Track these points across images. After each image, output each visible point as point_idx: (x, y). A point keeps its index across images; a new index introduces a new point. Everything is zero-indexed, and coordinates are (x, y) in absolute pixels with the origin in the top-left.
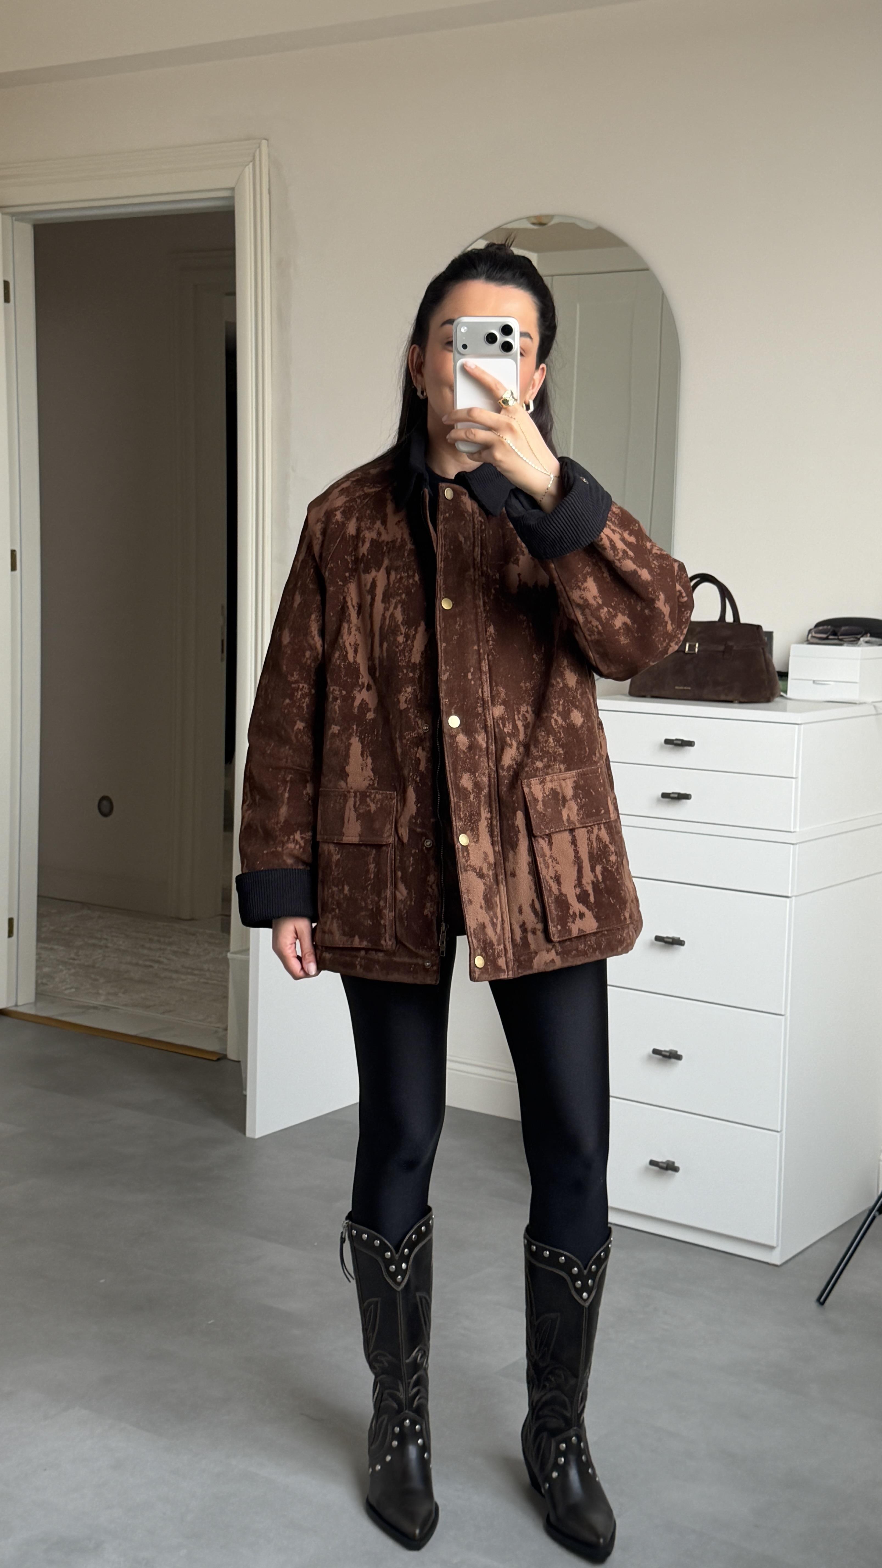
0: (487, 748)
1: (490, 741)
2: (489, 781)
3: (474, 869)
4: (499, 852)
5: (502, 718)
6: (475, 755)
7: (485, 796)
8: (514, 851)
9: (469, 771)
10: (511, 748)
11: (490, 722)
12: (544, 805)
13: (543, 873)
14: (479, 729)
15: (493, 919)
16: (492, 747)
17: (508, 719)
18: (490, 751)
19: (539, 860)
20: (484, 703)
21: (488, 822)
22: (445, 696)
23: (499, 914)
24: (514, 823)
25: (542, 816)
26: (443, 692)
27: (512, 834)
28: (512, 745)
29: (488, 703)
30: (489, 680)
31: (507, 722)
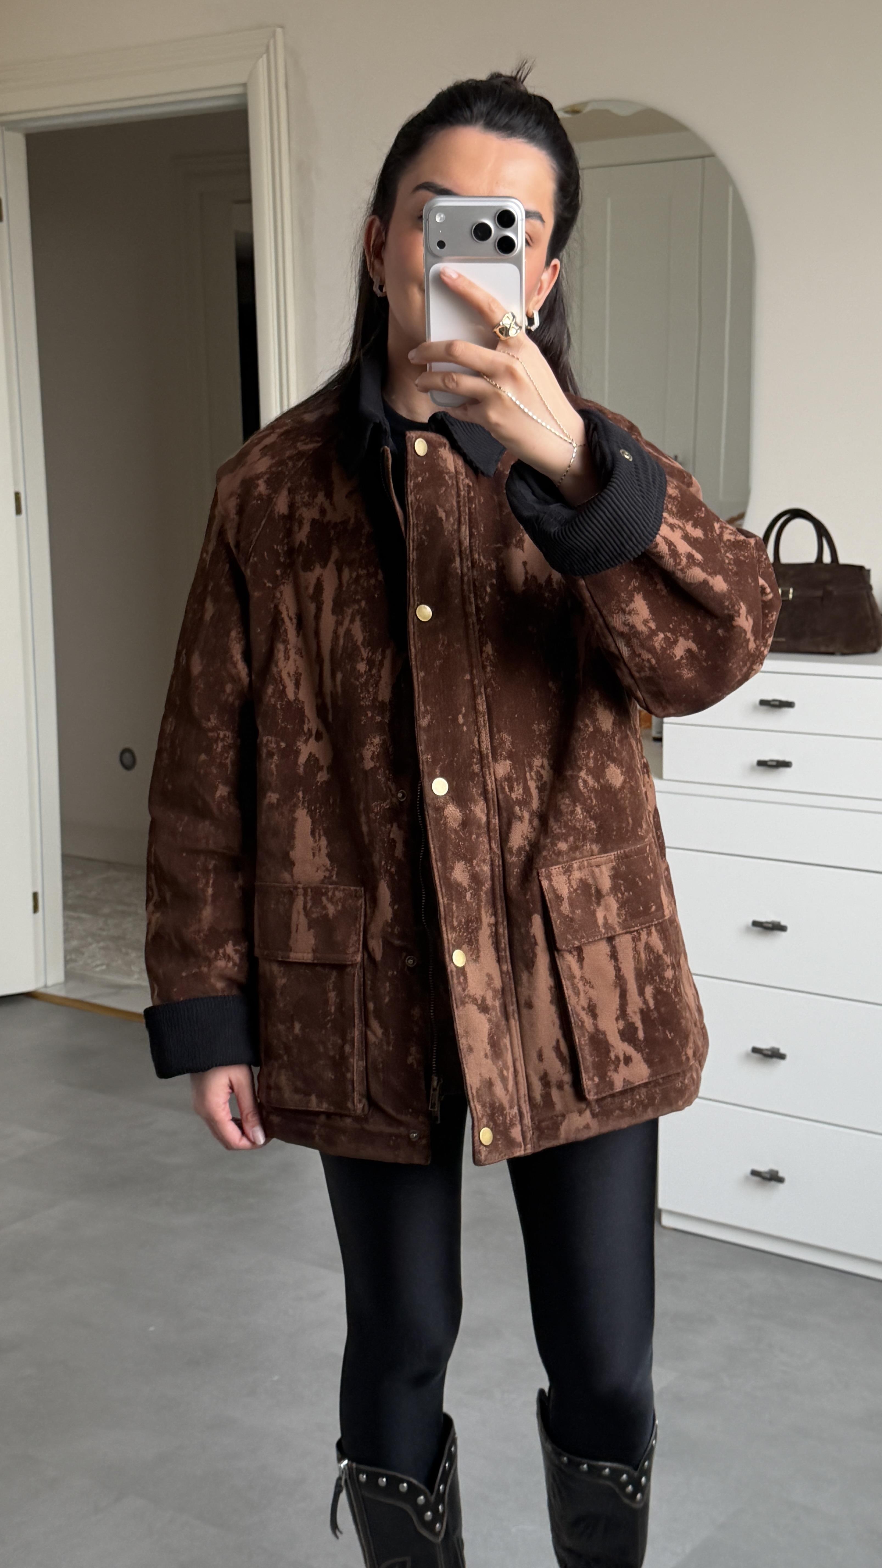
0: (488, 822)
1: (492, 812)
2: (492, 870)
3: (474, 1001)
4: (508, 972)
5: (508, 779)
6: (471, 834)
7: (486, 893)
8: (530, 972)
9: (464, 858)
10: (522, 822)
11: (491, 786)
12: (571, 905)
13: (572, 1003)
14: (476, 797)
15: (502, 1071)
16: (495, 821)
17: (517, 780)
18: (492, 827)
19: (566, 983)
20: (482, 757)
21: (491, 930)
22: (426, 749)
23: (510, 1064)
24: (528, 932)
25: (569, 921)
26: (423, 745)
27: (526, 947)
28: (523, 817)
29: (487, 757)
30: (487, 725)
31: (515, 784)
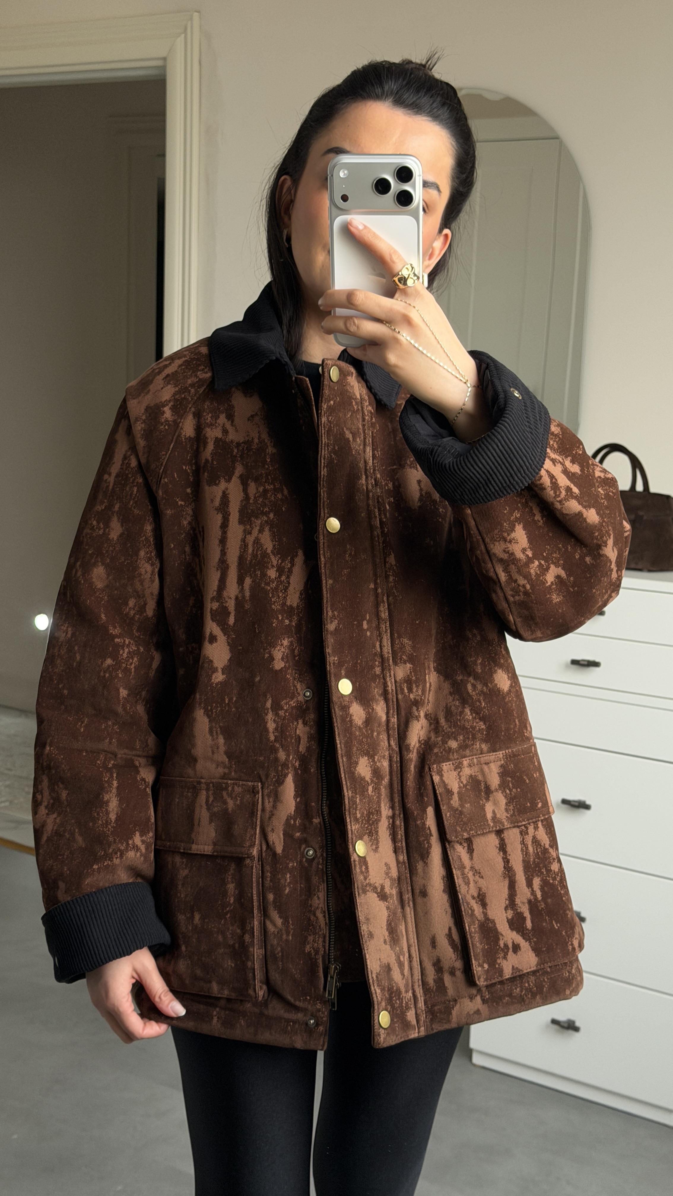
0: (388, 721)
1: (392, 711)
2: (391, 766)
3: (374, 889)
4: (404, 862)
5: (408, 681)
6: (372, 732)
7: (385, 787)
8: (425, 862)
9: (367, 753)
10: (418, 721)
11: (391, 687)
12: (460, 799)
13: (462, 891)
14: (377, 697)
15: (399, 957)
16: (394, 720)
17: (415, 682)
18: (391, 725)
19: (457, 873)
20: (383, 661)
21: (389, 822)
22: (334, 651)
23: (405, 949)
24: (424, 824)
25: (458, 814)
26: (330, 647)
27: (420, 839)
28: (420, 717)
29: (388, 660)
30: (389, 631)
31: (414, 685)
